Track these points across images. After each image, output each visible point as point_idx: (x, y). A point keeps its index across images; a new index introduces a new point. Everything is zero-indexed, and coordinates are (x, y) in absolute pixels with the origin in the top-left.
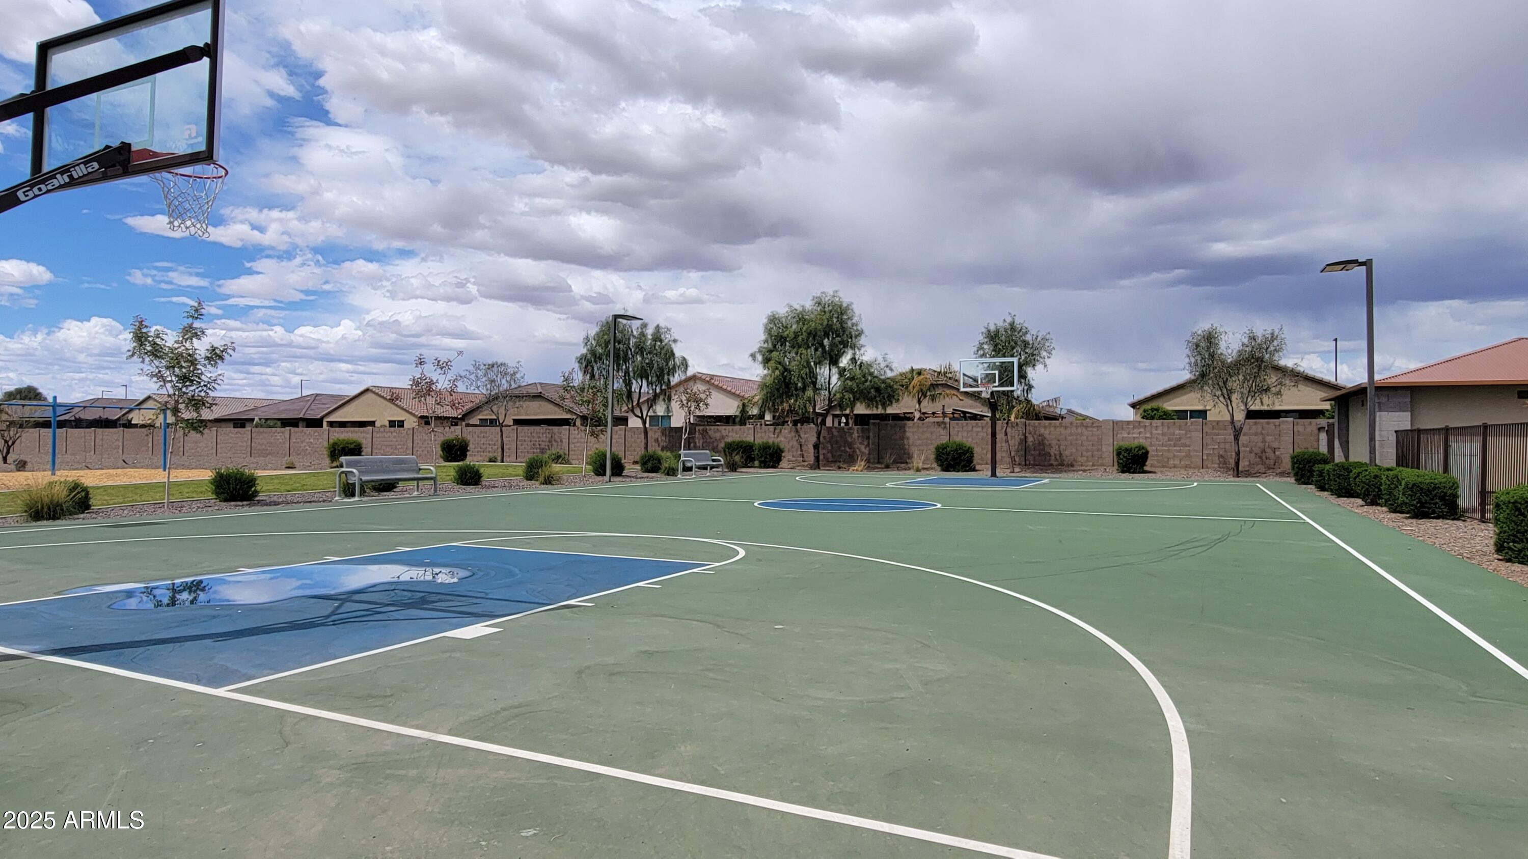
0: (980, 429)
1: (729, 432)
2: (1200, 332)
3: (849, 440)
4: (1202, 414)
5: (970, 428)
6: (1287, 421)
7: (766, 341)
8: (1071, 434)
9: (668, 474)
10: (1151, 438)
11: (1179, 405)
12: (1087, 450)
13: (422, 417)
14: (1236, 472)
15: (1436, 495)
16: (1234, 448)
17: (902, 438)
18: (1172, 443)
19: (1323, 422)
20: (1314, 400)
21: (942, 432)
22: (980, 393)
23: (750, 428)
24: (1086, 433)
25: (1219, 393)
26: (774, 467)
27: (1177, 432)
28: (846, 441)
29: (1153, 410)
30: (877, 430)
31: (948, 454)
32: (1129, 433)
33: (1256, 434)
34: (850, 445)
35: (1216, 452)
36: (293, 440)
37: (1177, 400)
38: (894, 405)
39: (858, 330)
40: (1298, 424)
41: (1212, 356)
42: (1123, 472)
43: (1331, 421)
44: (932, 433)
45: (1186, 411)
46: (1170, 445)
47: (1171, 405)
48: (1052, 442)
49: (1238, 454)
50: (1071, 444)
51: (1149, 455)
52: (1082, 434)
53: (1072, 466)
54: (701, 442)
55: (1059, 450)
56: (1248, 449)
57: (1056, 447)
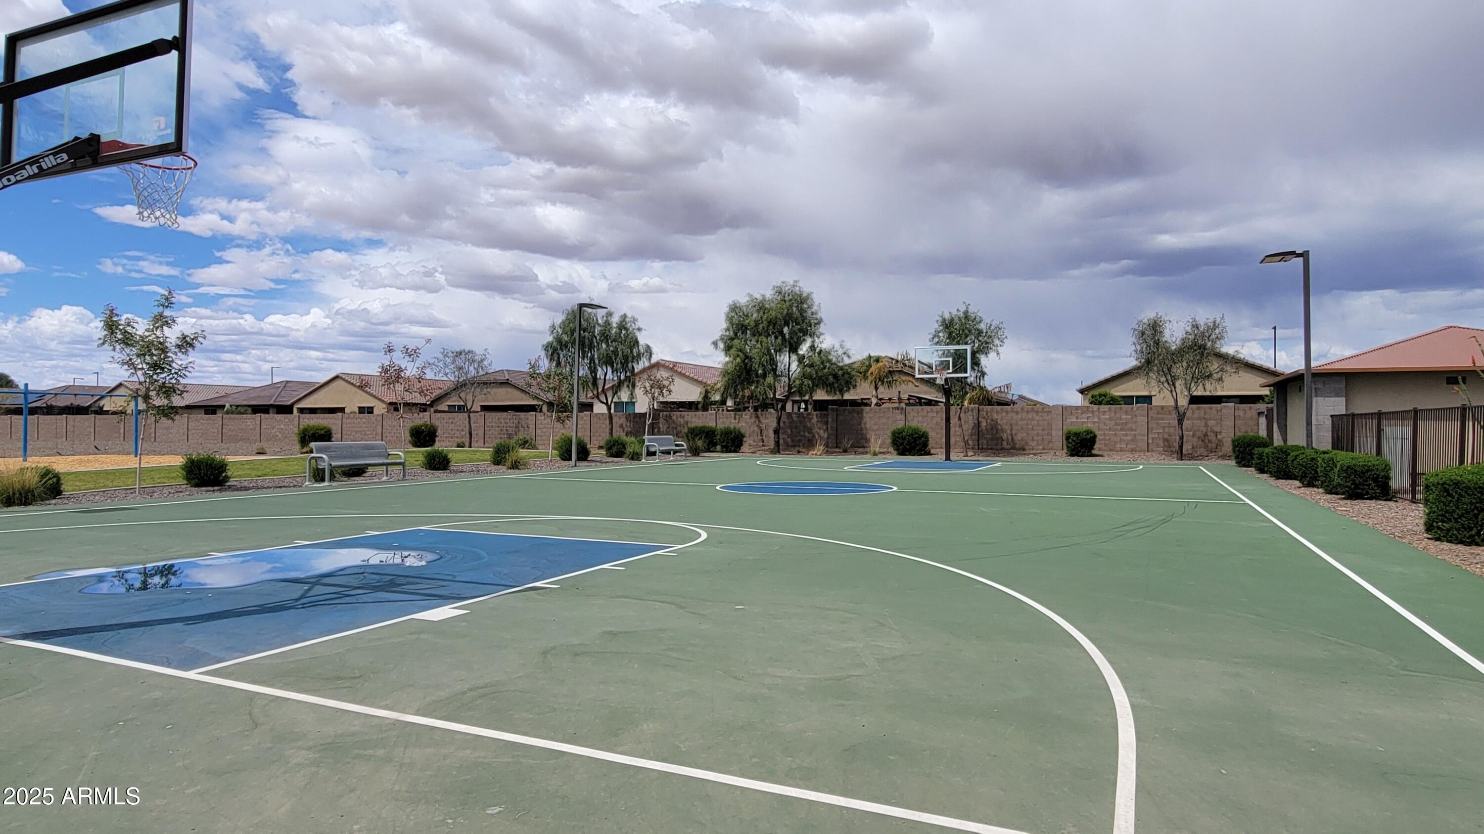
0: (934, 415)
1: (692, 417)
2: (1145, 321)
3: (808, 425)
4: (1148, 399)
5: (925, 414)
6: (1228, 406)
7: (727, 329)
8: (1022, 419)
9: (632, 459)
10: (1098, 423)
11: (1125, 391)
12: (1038, 435)
13: (391, 404)
14: (1179, 455)
15: (1369, 477)
16: (1178, 432)
17: (860, 423)
18: (1119, 427)
19: (1262, 407)
20: (1254, 386)
21: (898, 417)
22: (935, 379)
23: (712, 414)
24: (1036, 418)
25: (1163, 379)
26: (735, 451)
27: (1124, 417)
28: (805, 427)
29: (1100, 395)
30: (835, 415)
31: (904, 439)
32: (1077, 418)
33: (1199, 419)
34: (810, 430)
35: (1160, 436)
36: (264, 426)
37: (1124, 386)
38: (852, 391)
39: (817, 319)
40: (1238, 409)
41: (1157, 343)
42: (1072, 455)
43: (1270, 406)
44: (888, 418)
45: (1133, 397)
47: (1118, 391)
48: (1005, 427)
49: (1182, 438)
50: (1022, 428)
51: (1097, 440)
52: (1033, 419)
53: (1024, 450)
54: (665, 427)
55: (1012, 434)
56: (1191, 433)
57: (1009, 432)
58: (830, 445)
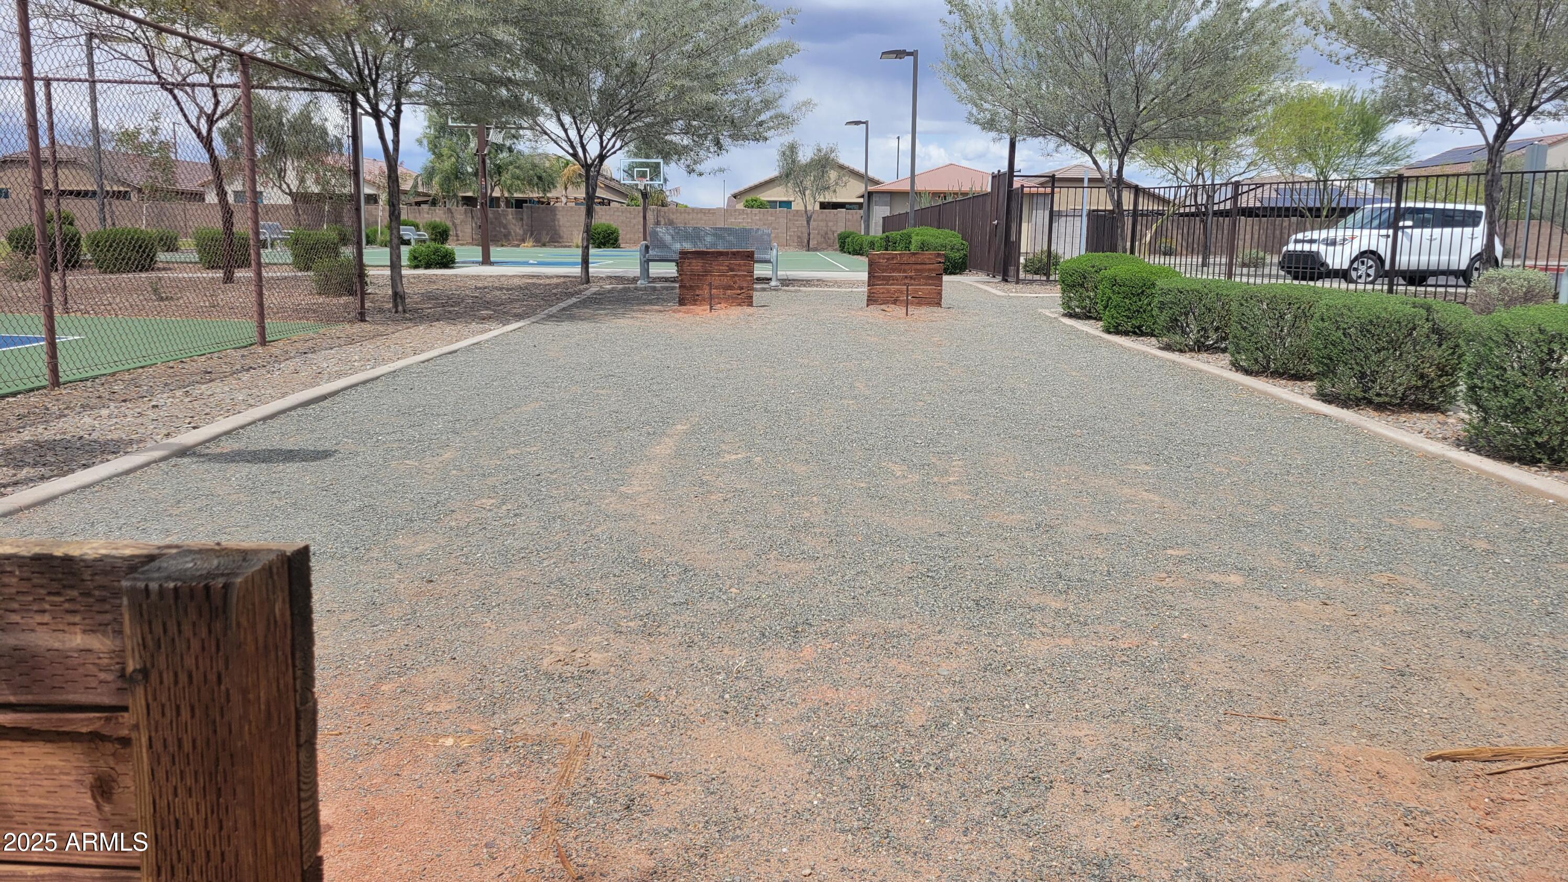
2: (786, 143)
3: (505, 221)
4: (788, 204)
5: (612, 213)
6: (841, 212)
11: (770, 196)
14: (807, 249)
16: (805, 230)
17: (554, 220)
22: (637, 185)
25: (797, 189)
27: (770, 218)
28: (501, 223)
29: (752, 200)
30: (531, 212)
31: (598, 234)
33: (822, 221)
34: (505, 227)
35: (795, 233)
38: (553, 190)
40: (849, 214)
41: (794, 161)
45: (776, 202)
47: (765, 196)
49: (809, 235)
52: (701, 219)
56: (816, 231)
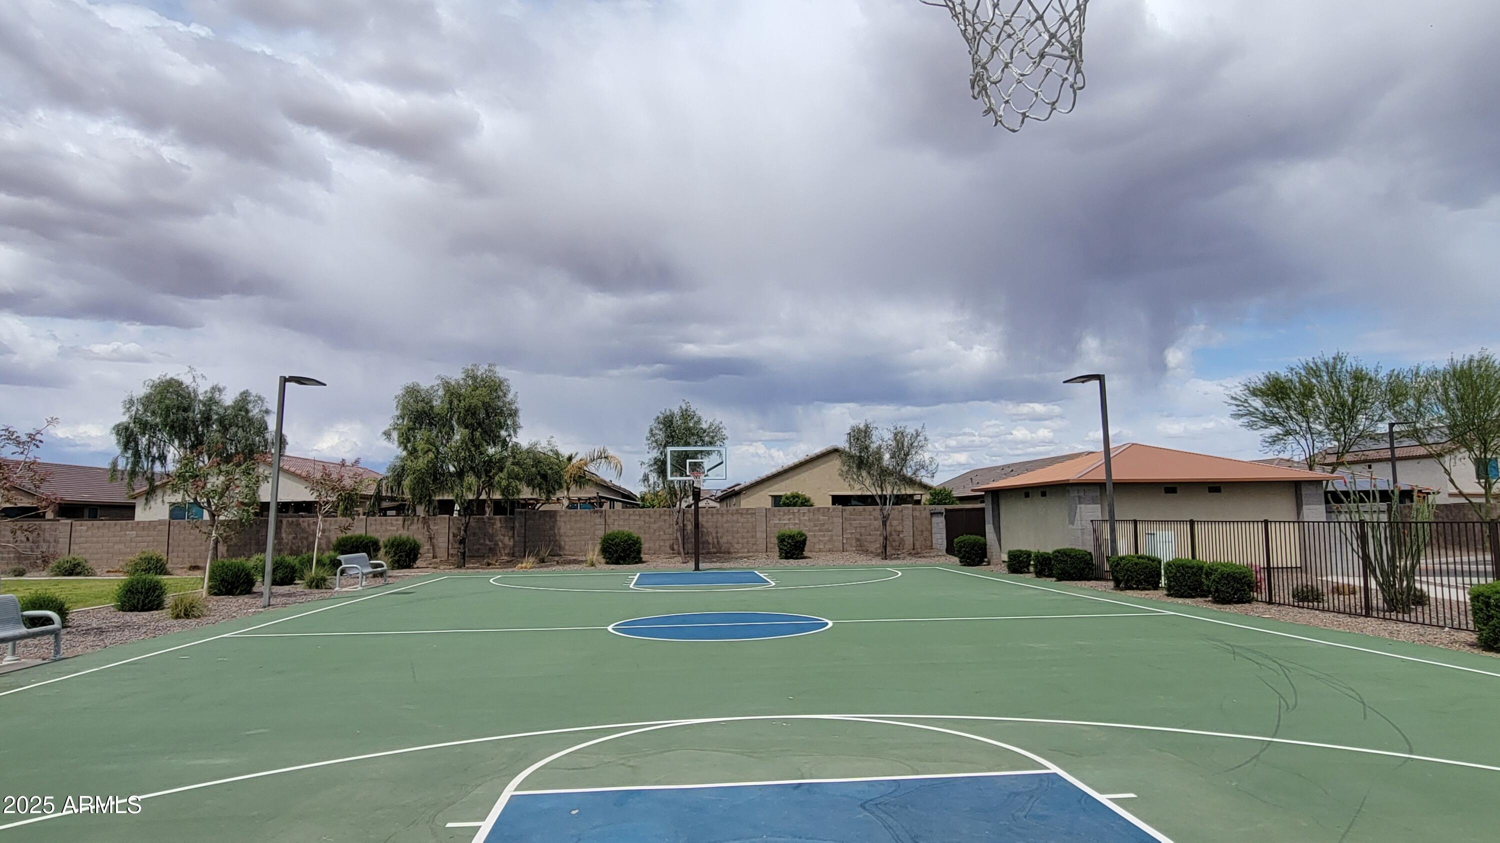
0: (638, 517)
1: (330, 525)
3: (490, 531)
5: (627, 517)
6: (908, 508)
7: (402, 417)
8: (727, 522)
9: (317, 587)
10: (799, 524)
12: (743, 538)
17: (552, 528)
18: (817, 528)
19: (938, 508)
21: (598, 521)
23: (362, 520)
24: (742, 520)
26: (409, 567)
27: (821, 518)
28: (486, 534)
29: (793, 497)
30: (523, 520)
31: (618, 545)
32: (780, 520)
35: (853, 536)
37: (776, 487)
39: (511, 410)
40: (915, 509)
42: (787, 558)
43: (949, 507)
44: (585, 522)
46: (816, 531)
48: (710, 530)
50: (728, 531)
51: (807, 543)
53: (729, 553)
54: (291, 537)
55: (717, 537)
56: (879, 533)
57: (714, 535)
58: (517, 554)
